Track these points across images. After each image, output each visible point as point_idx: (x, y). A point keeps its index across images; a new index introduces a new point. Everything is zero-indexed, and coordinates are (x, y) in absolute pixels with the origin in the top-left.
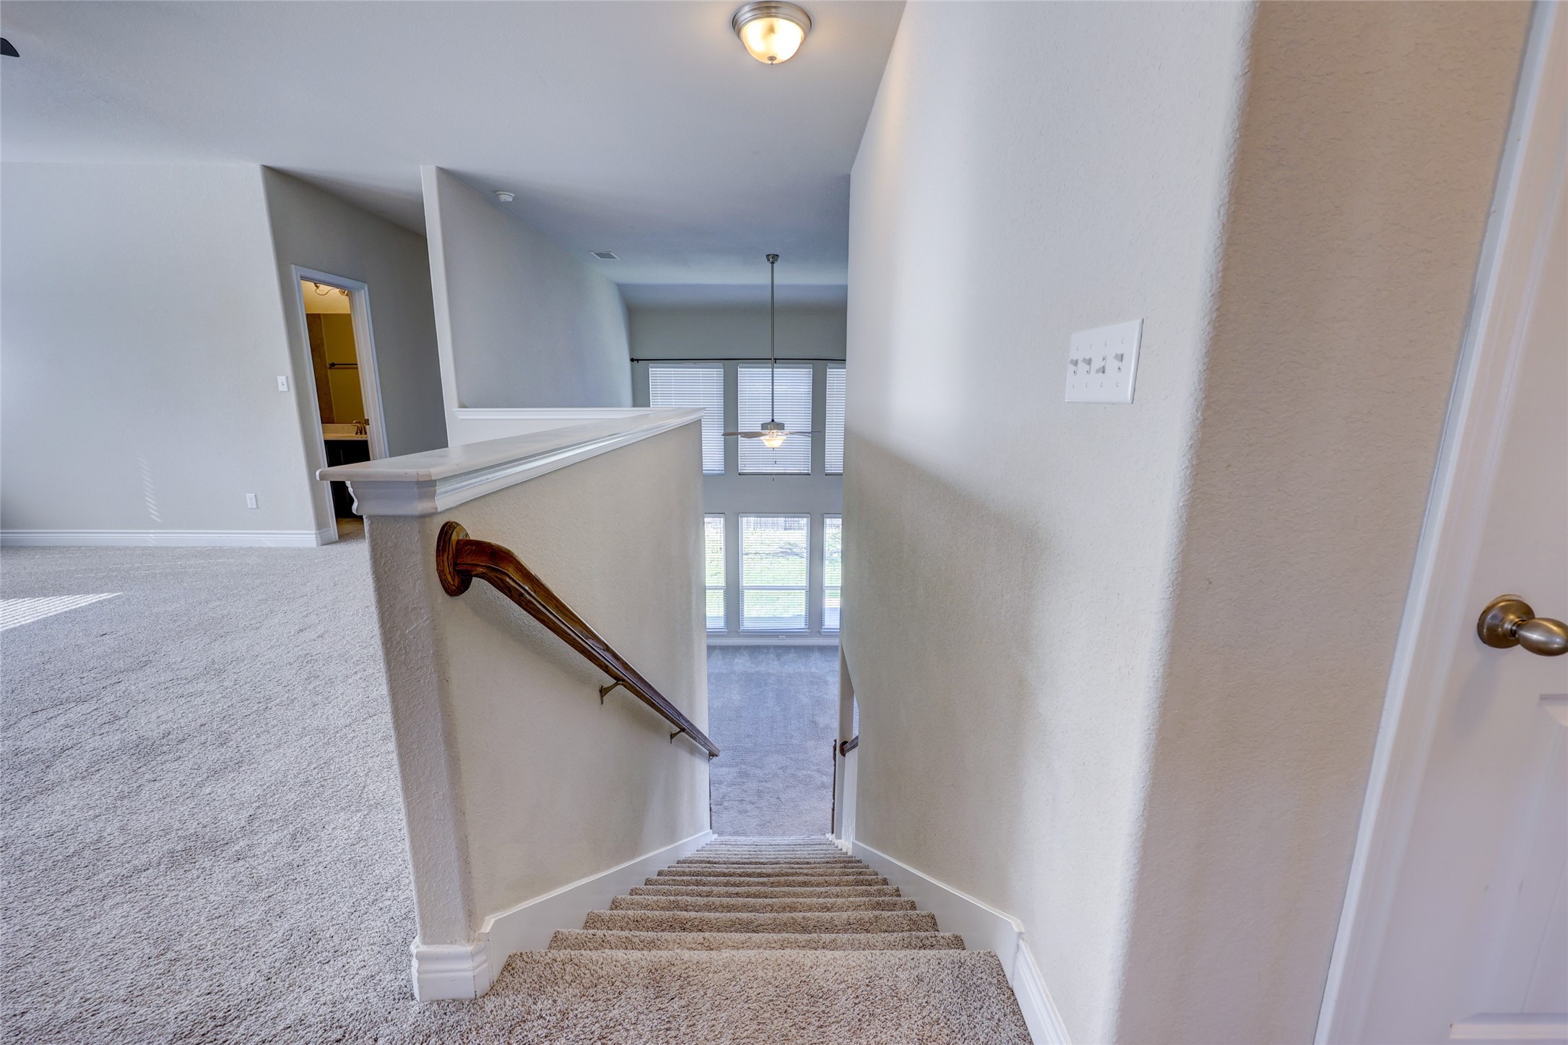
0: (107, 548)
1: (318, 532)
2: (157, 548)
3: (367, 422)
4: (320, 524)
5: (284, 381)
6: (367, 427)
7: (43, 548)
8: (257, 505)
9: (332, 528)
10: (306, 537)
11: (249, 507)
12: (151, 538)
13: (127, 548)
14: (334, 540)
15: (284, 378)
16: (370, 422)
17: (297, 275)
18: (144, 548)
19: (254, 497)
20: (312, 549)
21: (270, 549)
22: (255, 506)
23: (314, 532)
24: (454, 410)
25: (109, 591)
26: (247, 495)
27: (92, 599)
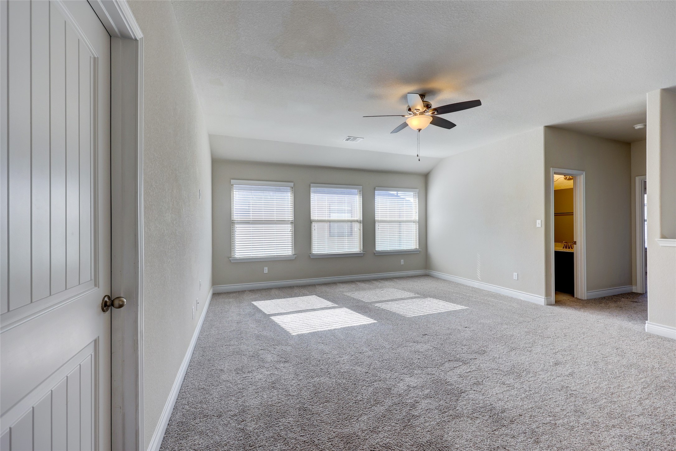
0: (461, 284)
1: (546, 298)
2: (477, 289)
3: (575, 243)
4: (547, 294)
5: (540, 223)
6: (575, 245)
7: (444, 280)
8: (518, 278)
9: (552, 297)
10: (540, 299)
11: (514, 279)
12: (476, 284)
13: (467, 286)
14: (553, 304)
15: (540, 221)
16: (577, 243)
17: (552, 172)
18: (473, 288)
19: (517, 275)
20: (542, 306)
21: (521, 300)
22: (517, 279)
23: (544, 297)
24: (656, 239)
25: (465, 306)
26: (514, 273)
27: (459, 307)
